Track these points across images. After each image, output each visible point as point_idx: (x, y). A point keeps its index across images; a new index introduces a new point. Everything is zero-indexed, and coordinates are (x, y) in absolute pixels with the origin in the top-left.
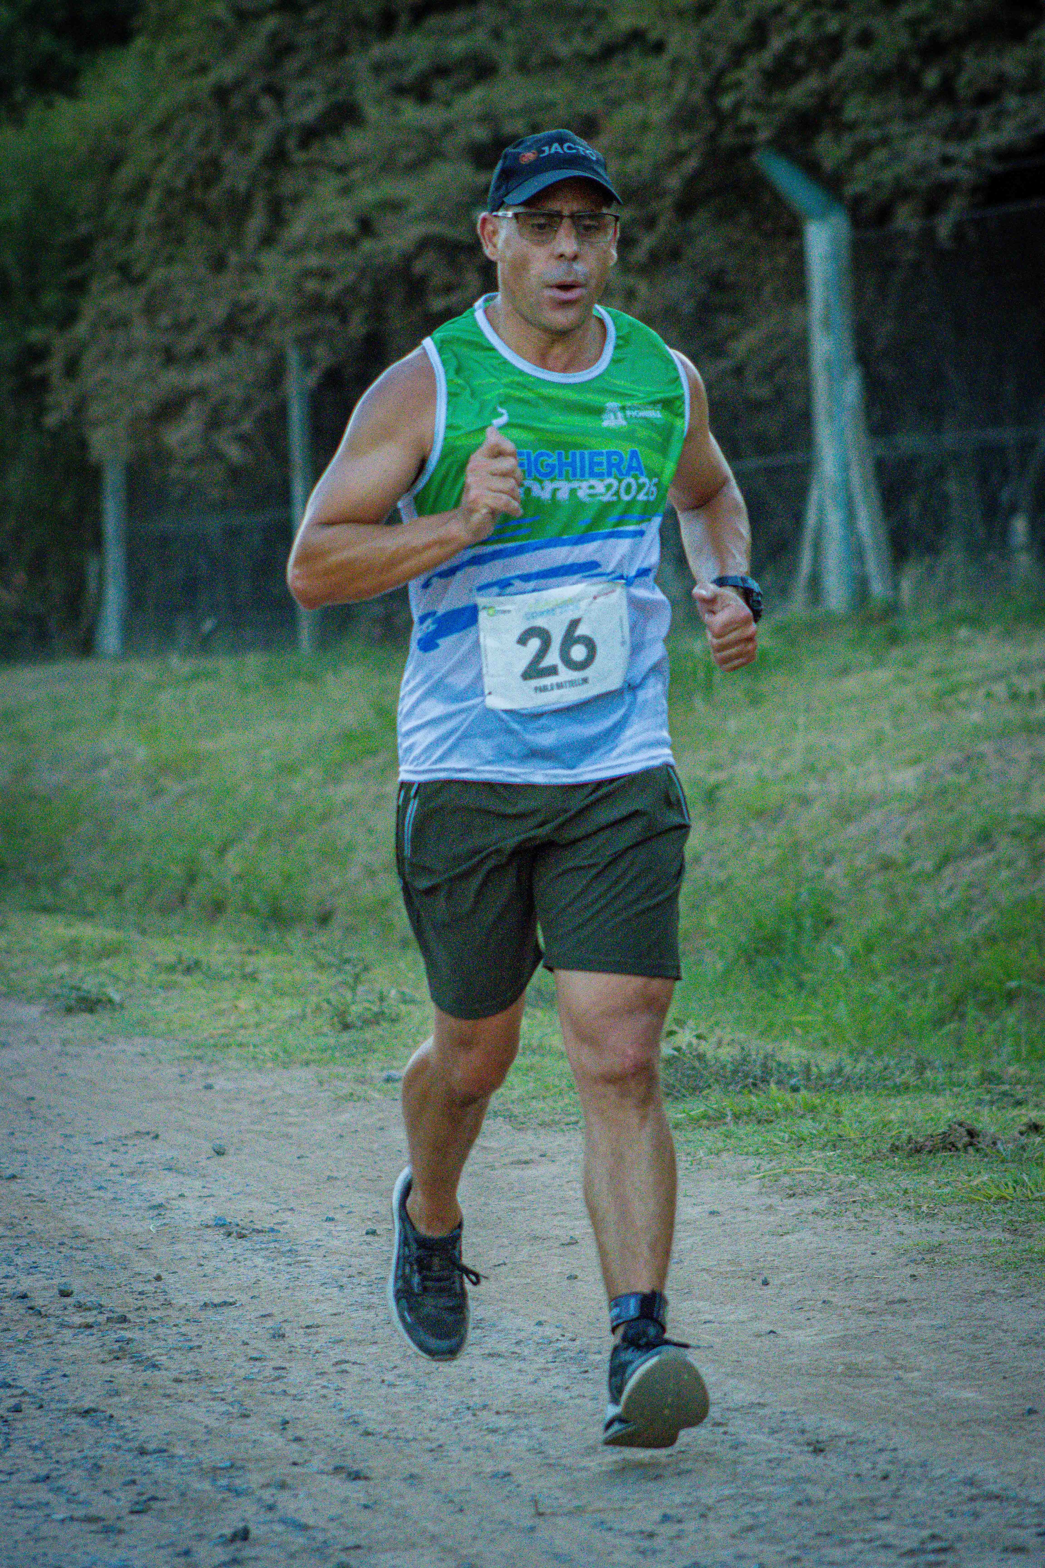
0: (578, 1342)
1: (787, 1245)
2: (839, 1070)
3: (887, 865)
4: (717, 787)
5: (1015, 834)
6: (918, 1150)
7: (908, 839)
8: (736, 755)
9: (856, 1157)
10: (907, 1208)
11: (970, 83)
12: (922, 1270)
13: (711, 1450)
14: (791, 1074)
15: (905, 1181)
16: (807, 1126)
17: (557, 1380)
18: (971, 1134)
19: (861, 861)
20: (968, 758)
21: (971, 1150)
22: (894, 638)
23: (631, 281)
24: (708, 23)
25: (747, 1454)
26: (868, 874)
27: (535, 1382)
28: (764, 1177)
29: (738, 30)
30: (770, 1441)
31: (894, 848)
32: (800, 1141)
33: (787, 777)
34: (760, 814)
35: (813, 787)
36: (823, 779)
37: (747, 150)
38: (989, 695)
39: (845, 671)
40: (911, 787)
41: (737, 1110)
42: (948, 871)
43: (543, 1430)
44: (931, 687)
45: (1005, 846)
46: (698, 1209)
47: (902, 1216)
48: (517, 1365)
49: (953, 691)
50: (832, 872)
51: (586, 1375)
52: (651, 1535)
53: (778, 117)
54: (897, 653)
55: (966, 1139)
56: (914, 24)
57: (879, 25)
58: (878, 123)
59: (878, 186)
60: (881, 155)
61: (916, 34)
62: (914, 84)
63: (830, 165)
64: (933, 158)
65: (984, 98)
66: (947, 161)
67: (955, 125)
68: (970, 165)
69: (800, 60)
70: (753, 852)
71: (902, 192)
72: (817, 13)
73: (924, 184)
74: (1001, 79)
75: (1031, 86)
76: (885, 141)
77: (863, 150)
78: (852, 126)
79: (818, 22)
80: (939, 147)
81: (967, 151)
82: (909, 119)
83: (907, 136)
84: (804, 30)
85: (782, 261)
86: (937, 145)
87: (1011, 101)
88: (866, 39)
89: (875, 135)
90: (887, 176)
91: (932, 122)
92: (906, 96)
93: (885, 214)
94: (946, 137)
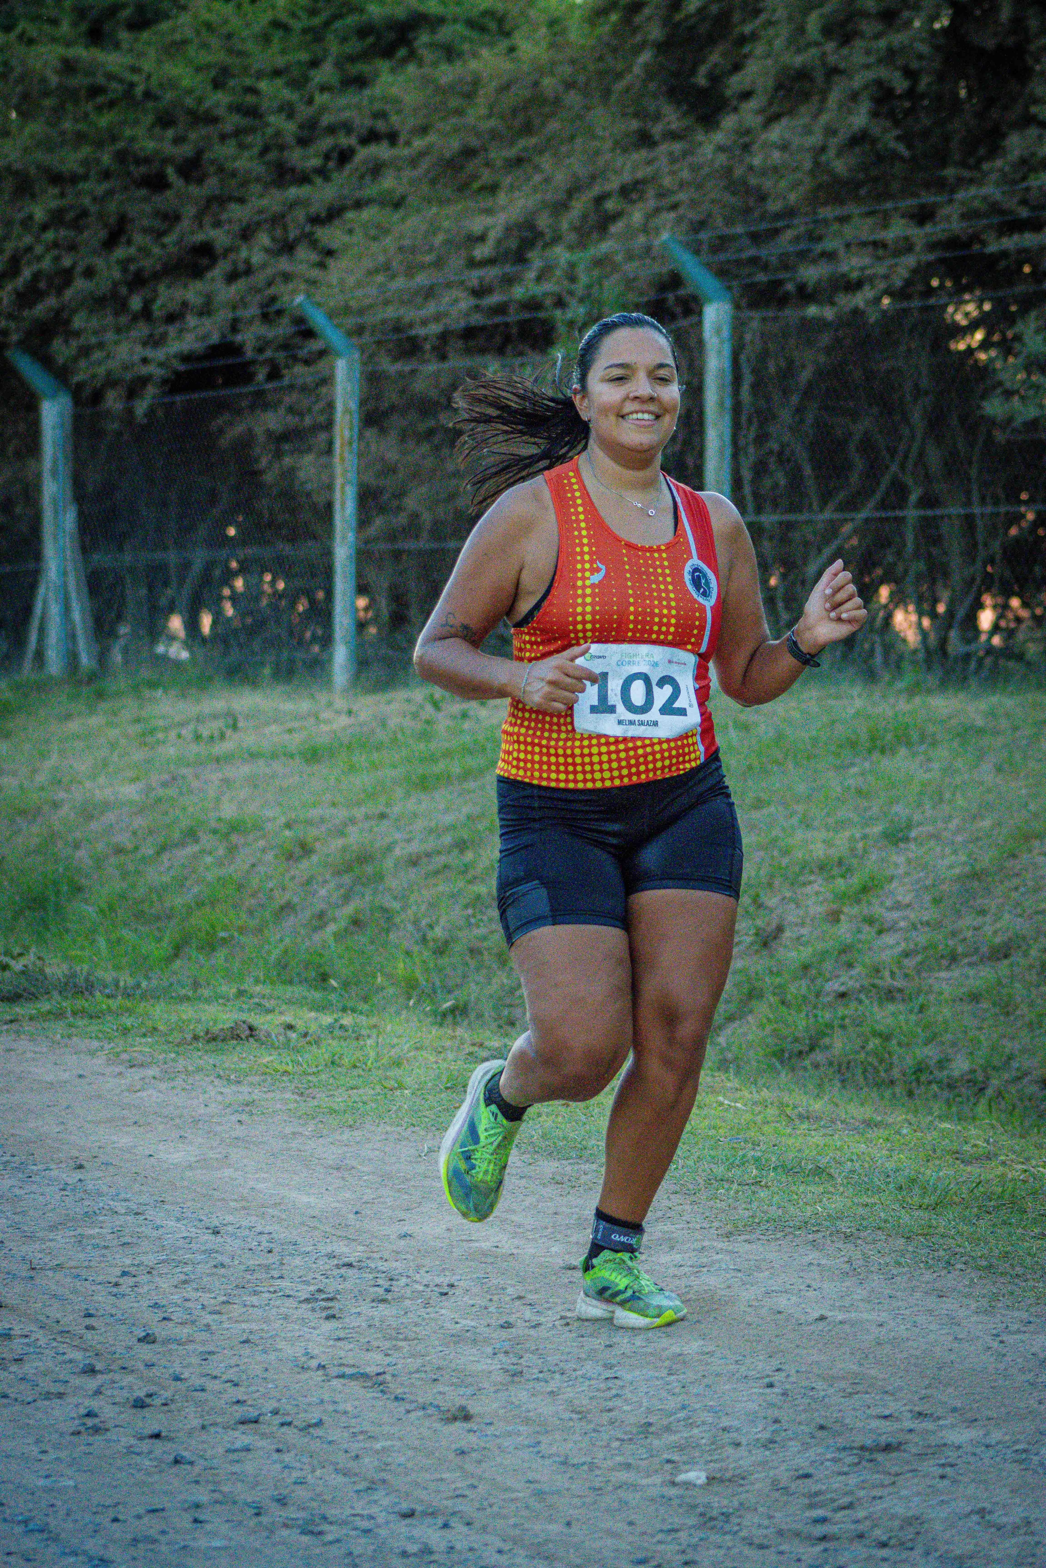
3: (119, 851)
5: (215, 832)
6: (214, 1039)
7: (135, 833)
9: (169, 1042)
10: (219, 1077)
11: (163, 306)
12: (244, 1117)
13: (140, 1230)
14: (105, 987)
15: (211, 1059)
18: (251, 1029)
19: (100, 847)
20: (174, 779)
21: (251, 1040)
22: (100, 695)
26: (106, 857)
28: (108, 1053)
30: (178, 1225)
31: (124, 839)
32: (125, 1031)
33: (41, 788)
34: (23, 813)
35: (61, 795)
36: (68, 790)
38: (179, 736)
39: (68, 717)
40: (136, 797)
41: (74, 1009)
42: (165, 857)
44: (134, 730)
45: (207, 841)
46: (67, 1074)
47: (217, 1082)
49: (152, 732)
50: (80, 854)
52: (116, 1285)
53: (25, 325)
54: (104, 706)
55: (248, 1032)
56: (124, 263)
57: (99, 263)
58: (96, 333)
59: (94, 376)
60: (97, 355)
61: (125, 270)
62: (122, 306)
63: (60, 360)
64: (136, 358)
65: (171, 318)
66: (145, 361)
67: (151, 336)
68: (161, 365)
69: (42, 285)
70: (20, 839)
71: (111, 382)
72: (56, 252)
73: (128, 376)
74: (185, 304)
75: (206, 310)
76: (101, 345)
77: (85, 351)
78: (77, 334)
79: (57, 259)
80: (140, 351)
81: (159, 354)
82: (118, 331)
83: (117, 343)
84: (46, 264)
85: (22, 427)
86: (139, 349)
87: (192, 321)
88: (89, 273)
89: (93, 340)
90: (101, 370)
91: (134, 334)
92: (116, 314)
93: (97, 397)
94: (145, 344)
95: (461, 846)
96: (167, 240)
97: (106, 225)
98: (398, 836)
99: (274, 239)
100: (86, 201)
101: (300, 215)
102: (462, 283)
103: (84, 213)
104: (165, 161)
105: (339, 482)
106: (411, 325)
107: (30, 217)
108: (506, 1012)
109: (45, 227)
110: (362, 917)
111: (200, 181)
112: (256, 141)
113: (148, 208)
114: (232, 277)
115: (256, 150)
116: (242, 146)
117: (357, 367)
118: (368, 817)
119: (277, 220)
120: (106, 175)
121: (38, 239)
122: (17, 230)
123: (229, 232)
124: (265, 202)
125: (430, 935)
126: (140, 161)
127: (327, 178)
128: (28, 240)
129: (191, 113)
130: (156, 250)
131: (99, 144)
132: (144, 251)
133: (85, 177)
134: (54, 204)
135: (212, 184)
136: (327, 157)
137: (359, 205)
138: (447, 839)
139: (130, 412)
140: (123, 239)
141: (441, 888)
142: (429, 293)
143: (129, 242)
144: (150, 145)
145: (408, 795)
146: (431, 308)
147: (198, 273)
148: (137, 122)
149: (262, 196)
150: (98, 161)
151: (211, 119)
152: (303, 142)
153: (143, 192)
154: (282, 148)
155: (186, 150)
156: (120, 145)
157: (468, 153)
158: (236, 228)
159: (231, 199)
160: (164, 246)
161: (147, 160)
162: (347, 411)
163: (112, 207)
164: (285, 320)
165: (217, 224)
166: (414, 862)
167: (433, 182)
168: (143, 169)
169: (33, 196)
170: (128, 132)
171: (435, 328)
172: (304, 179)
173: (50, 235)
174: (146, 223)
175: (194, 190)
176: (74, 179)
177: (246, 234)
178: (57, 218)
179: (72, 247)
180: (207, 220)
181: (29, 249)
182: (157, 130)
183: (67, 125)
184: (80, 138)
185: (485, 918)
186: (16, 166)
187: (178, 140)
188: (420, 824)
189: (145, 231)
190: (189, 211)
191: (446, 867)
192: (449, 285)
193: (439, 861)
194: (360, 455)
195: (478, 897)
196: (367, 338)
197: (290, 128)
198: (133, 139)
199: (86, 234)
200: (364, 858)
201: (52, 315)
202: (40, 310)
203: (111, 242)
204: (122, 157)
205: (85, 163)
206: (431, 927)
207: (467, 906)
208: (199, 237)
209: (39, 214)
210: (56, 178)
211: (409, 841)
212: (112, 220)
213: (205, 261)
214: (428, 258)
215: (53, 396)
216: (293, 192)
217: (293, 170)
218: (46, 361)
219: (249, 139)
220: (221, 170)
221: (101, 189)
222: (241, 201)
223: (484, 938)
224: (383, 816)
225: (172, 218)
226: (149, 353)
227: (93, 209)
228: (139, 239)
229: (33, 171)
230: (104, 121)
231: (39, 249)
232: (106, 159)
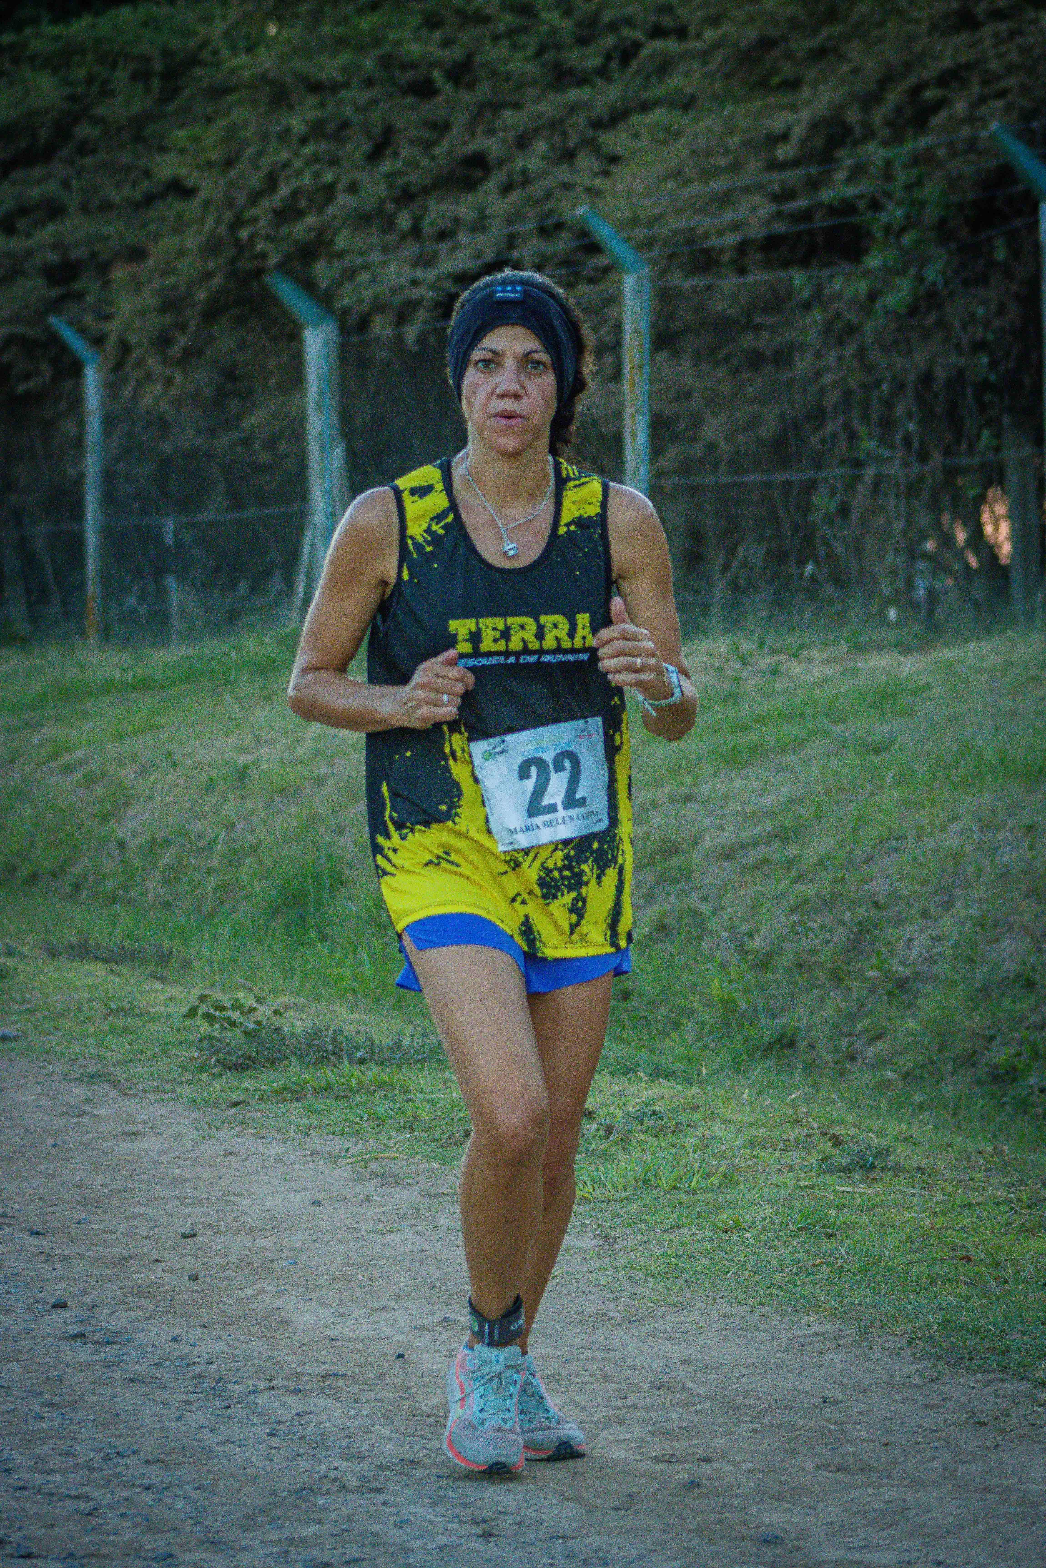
0: (215, 1366)
1: (393, 1246)
2: (399, 1045)
4: (246, 768)
8: (259, 742)
9: (433, 1140)
11: (433, 222)
13: (375, 1528)
14: (357, 1048)
16: (383, 1107)
17: (200, 1417)
23: (168, 371)
24: (232, 173)
25: (414, 1537)
27: (179, 1419)
28: (355, 1162)
29: (255, 180)
30: (432, 1517)
32: (380, 1122)
33: (302, 762)
34: (282, 790)
35: (325, 770)
36: (331, 764)
37: (259, 272)
41: (316, 1084)
43: (197, 1489)
46: (299, 1197)
48: (160, 1395)
50: (344, 840)
51: (228, 1412)
53: (285, 247)
56: (390, 177)
57: (363, 177)
58: (360, 253)
59: (361, 301)
60: (363, 278)
61: (391, 186)
62: (390, 224)
63: (323, 284)
64: (404, 280)
65: (443, 235)
66: (415, 283)
67: (421, 255)
68: (432, 286)
69: (302, 204)
70: (278, 821)
71: (379, 307)
72: (317, 167)
73: (397, 300)
74: (457, 220)
75: (480, 225)
76: (366, 267)
77: (350, 273)
78: (340, 255)
79: (317, 174)
80: (408, 272)
81: (430, 275)
82: (385, 250)
83: (384, 264)
84: (306, 179)
85: (285, 358)
86: (407, 270)
87: (464, 238)
88: (353, 188)
89: (359, 262)
90: (368, 294)
91: (403, 253)
92: (383, 232)
93: (364, 324)
94: (414, 265)
95: (782, 836)
96: (437, 151)
97: (370, 137)
98: (707, 822)
99: (553, 147)
100: (348, 111)
101: (580, 119)
102: (761, 187)
103: (345, 125)
104: (432, 66)
105: (629, 410)
106: (706, 235)
107: (288, 130)
108: (844, 1042)
109: (303, 141)
110: (668, 921)
111: (471, 86)
112: (532, 41)
113: (415, 117)
114: (507, 189)
115: (531, 51)
116: (515, 47)
117: (647, 283)
118: (672, 800)
119: (555, 125)
120: (369, 83)
121: (296, 154)
122: (274, 143)
123: (504, 141)
124: (541, 107)
125: (750, 946)
126: (405, 66)
127: (609, 80)
128: (285, 155)
129: (460, 12)
130: (425, 163)
131: (361, 49)
132: (412, 164)
133: (346, 85)
134: (313, 114)
135: (484, 90)
136: (608, 58)
137: (645, 107)
138: (766, 826)
139: (400, 339)
140: (389, 152)
141: (760, 888)
142: (725, 199)
143: (396, 155)
144: (415, 50)
145: (717, 772)
146: (728, 216)
147: (470, 185)
148: (402, 25)
149: (538, 100)
150: (359, 67)
151: (481, 19)
152: (583, 41)
153: (410, 100)
154: (558, 47)
155: (456, 53)
156: (384, 50)
157: (766, 43)
158: (510, 136)
159: (503, 105)
160: (433, 158)
161: (413, 66)
162: (636, 332)
163: (376, 117)
164: (566, 235)
165: (491, 132)
166: (727, 854)
167: (727, 76)
168: (409, 75)
169: (291, 107)
170: (392, 35)
171: (732, 239)
172: (583, 80)
173: (309, 149)
174: (414, 132)
175: (464, 96)
176: (335, 87)
177: (522, 142)
178: (316, 130)
179: (334, 162)
180: (480, 129)
181: (287, 165)
182: (424, 32)
183: (326, 29)
184: (341, 42)
185: (815, 926)
186: (271, 75)
187: (446, 43)
188: (733, 807)
189: (413, 142)
190: (460, 119)
191: (764, 862)
192: (747, 190)
193: (756, 853)
194: (652, 381)
195: (806, 901)
196: (656, 252)
197: (566, 25)
198: (398, 43)
199: (349, 147)
200: (669, 850)
201: (313, 234)
202: (301, 230)
203: (375, 155)
204: (386, 62)
205: (345, 69)
206: (751, 935)
207: (793, 911)
208: (472, 147)
209: (297, 125)
210: (315, 87)
211: (721, 828)
212: (377, 130)
213: (478, 173)
214: (723, 161)
215: (317, 325)
216: (573, 95)
217: (571, 72)
218: (308, 286)
219: (523, 39)
220: (494, 73)
221: (363, 96)
222: (517, 106)
223: (815, 951)
224: (689, 798)
225: (441, 128)
226: (419, 274)
227: (356, 119)
228: (405, 151)
229: (289, 80)
230: (365, 23)
231: (297, 164)
232: (369, 64)
